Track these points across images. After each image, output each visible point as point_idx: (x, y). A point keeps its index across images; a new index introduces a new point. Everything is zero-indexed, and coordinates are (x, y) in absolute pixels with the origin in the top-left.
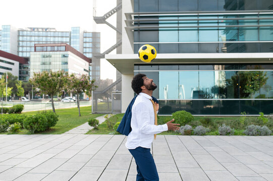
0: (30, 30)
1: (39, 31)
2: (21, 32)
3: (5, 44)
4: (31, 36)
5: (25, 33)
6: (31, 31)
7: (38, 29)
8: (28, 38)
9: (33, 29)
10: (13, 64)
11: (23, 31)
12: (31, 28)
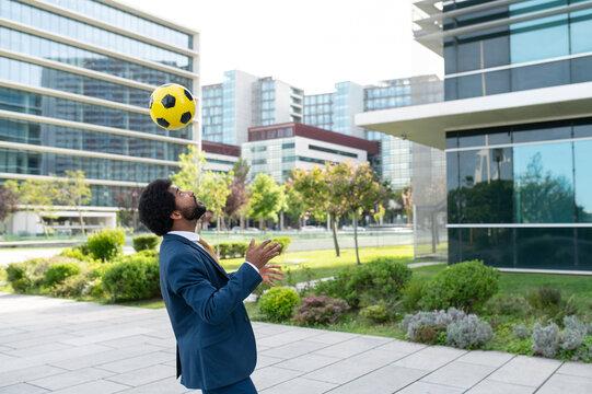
0: (385, 85)
1: (404, 86)
2: (369, 92)
3: (341, 118)
4: (388, 97)
5: (377, 92)
6: (388, 88)
7: (401, 80)
8: (383, 101)
9: (393, 83)
10: (355, 156)
11: (373, 88)
12: (388, 82)
